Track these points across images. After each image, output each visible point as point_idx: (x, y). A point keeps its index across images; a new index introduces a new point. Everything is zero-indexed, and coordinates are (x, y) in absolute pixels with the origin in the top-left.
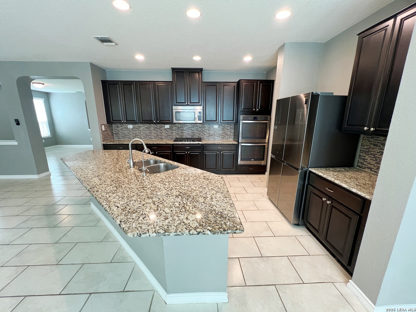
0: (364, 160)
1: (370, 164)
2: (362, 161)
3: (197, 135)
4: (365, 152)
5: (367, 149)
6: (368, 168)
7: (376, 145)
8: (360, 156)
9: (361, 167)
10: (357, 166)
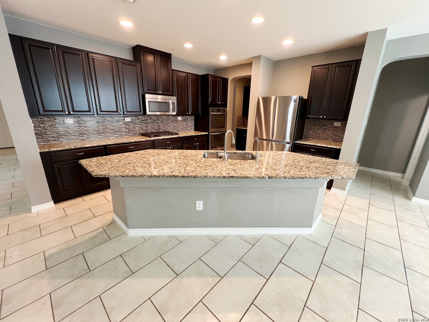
0: (308, 133)
1: (312, 135)
2: (307, 134)
3: (163, 128)
4: (309, 130)
5: (310, 127)
6: (312, 137)
7: (315, 125)
8: (306, 132)
9: (307, 138)
10: (305, 138)
